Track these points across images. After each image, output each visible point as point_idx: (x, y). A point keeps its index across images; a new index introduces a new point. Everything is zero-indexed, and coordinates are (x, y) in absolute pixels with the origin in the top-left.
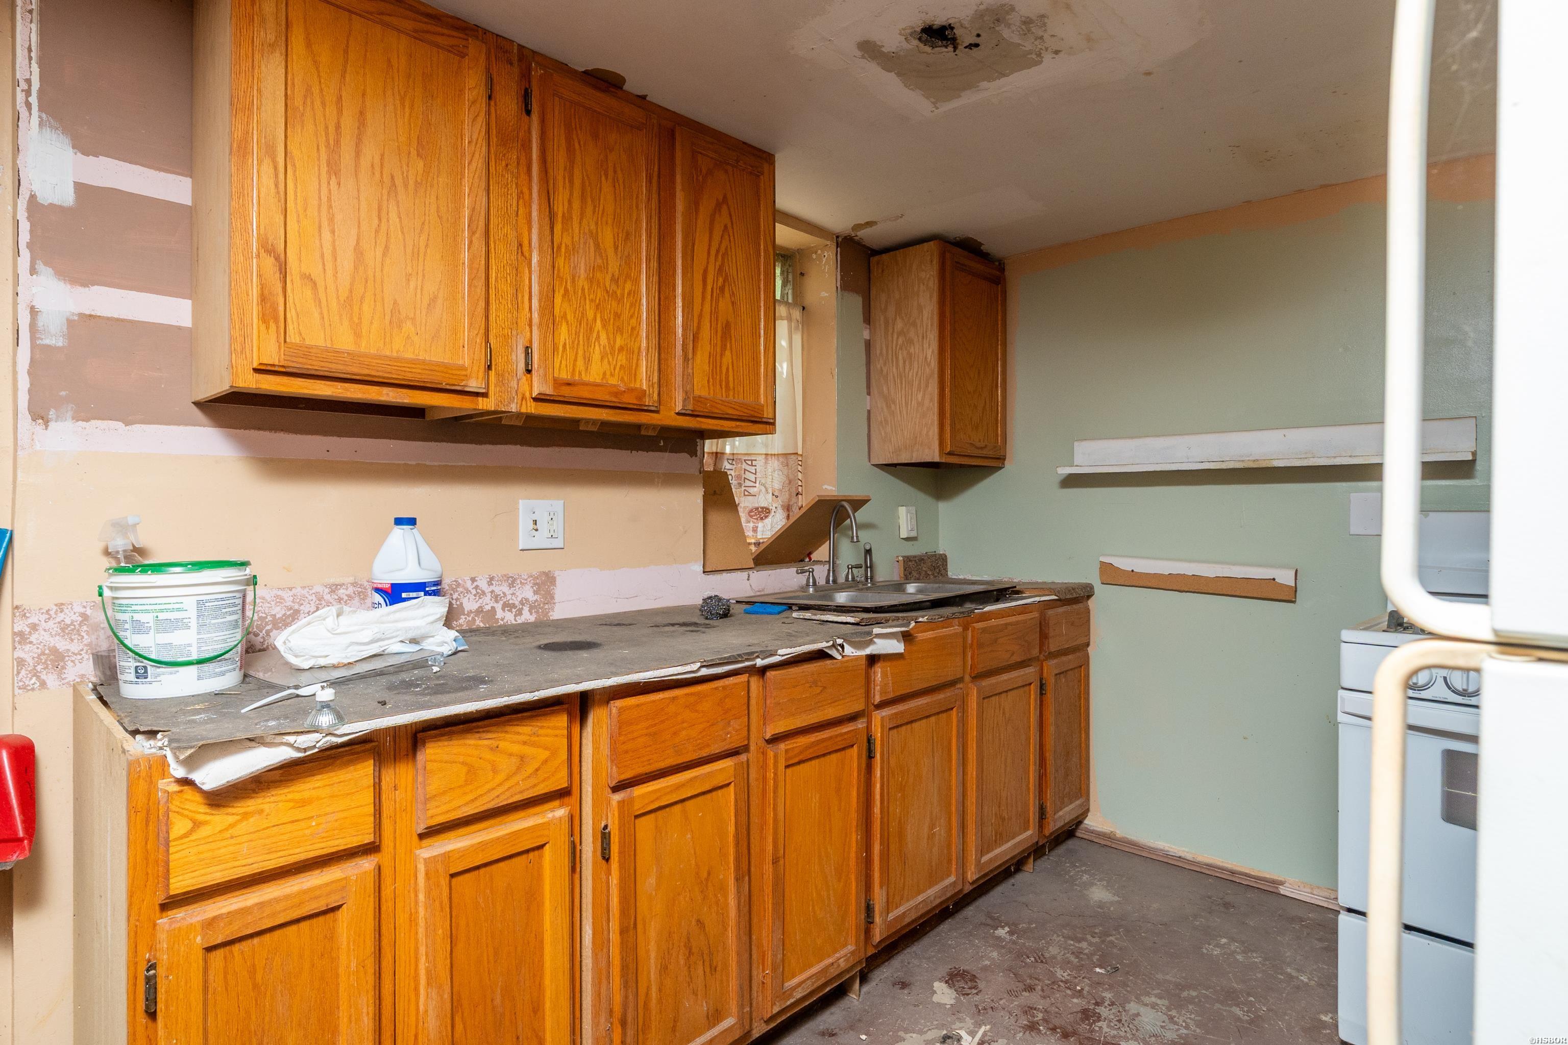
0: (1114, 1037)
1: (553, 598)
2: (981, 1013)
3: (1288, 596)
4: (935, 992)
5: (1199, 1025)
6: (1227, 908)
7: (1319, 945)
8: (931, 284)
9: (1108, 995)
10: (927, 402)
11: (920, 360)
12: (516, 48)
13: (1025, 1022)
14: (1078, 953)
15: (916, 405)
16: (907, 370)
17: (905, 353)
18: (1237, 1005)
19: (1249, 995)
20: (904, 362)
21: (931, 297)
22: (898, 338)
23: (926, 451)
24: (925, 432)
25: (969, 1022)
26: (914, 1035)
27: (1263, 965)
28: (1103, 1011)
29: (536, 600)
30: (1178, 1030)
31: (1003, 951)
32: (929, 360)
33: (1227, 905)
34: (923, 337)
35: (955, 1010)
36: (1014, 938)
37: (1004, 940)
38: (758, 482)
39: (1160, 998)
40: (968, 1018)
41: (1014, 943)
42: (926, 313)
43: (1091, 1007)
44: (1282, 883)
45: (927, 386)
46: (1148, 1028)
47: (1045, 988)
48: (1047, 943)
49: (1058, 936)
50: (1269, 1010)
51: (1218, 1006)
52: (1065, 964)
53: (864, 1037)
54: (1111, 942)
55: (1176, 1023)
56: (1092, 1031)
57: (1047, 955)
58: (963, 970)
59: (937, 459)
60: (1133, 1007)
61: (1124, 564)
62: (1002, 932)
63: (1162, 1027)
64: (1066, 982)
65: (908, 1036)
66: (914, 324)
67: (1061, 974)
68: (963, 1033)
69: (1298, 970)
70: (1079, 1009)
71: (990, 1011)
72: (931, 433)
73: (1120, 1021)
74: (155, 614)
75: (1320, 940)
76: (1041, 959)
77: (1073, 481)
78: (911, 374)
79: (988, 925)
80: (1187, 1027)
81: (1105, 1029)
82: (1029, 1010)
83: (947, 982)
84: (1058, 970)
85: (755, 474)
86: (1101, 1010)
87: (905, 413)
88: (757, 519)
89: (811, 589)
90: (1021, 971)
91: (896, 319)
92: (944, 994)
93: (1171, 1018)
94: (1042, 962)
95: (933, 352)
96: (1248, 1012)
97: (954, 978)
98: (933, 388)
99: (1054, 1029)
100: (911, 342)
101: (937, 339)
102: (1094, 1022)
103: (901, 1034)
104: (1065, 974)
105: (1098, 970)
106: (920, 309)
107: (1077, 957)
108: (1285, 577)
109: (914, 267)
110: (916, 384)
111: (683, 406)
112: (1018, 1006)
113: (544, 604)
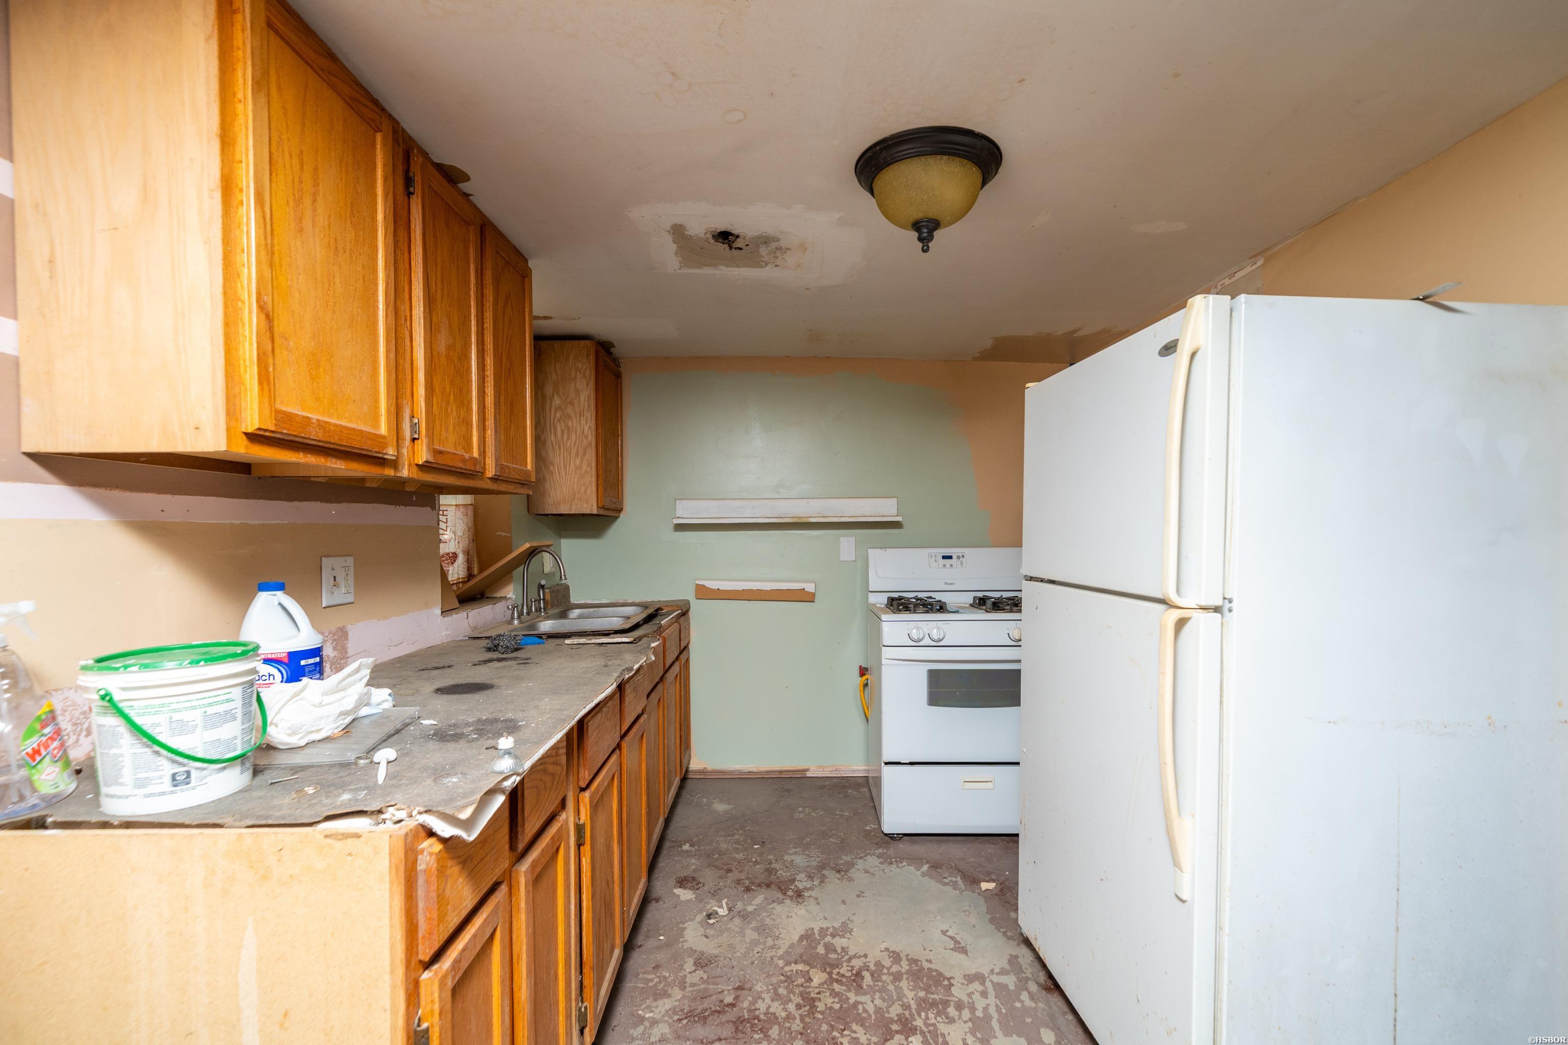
0: (791, 876)
1: (346, 652)
2: (715, 894)
3: (810, 598)
4: (678, 896)
5: (822, 853)
6: (789, 792)
7: (841, 796)
8: (588, 373)
9: (771, 857)
10: (584, 467)
11: (578, 433)
12: (401, 129)
13: (742, 889)
14: (738, 842)
15: (574, 468)
16: (565, 438)
17: (563, 425)
18: (830, 837)
19: (831, 830)
20: (563, 432)
21: (587, 385)
22: (555, 412)
23: (585, 505)
24: (583, 489)
25: (713, 902)
26: (689, 923)
27: (826, 814)
28: (775, 865)
29: (335, 657)
30: (815, 860)
31: (697, 857)
32: (586, 433)
33: (788, 791)
34: (580, 415)
35: (699, 899)
36: (696, 847)
37: (691, 851)
38: (449, 530)
39: (796, 848)
40: (711, 901)
41: (699, 850)
42: (583, 397)
43: (768, 866)
44: (808, 770)
45: (585, 454)
46: (802, 864)
47: (737, 867)
48: (717, 843)
49: (720, 837)
50: (844, 834)
51: (823, 841)
52: (737, 850)
53: (662, 938)
54: (749, 830)
55: (812, 857)
56: (778, 878)
57: (723, 850)
58: (684, 877)
59: (595, 511)
60: (786, 857)
61: (713, 585)
62: (686, 847)
63: (808, 861)
64: (745, 859)
65: (686, 924)
66: (572, 403)
67: (740, 856)
68: (716, 909)
69: (841, 811)
70: (763, 870)
71: (719, 891)
72: (589, 491)
73: (787, 867)
74: (204, 710)
75: (839, 793)
76: (722, 853)
77: (680, 527)
78: (569, 443)
79: (674, 846)
80: (818, 857)
81: (784, 874)
82: (739, 882)
83: (680, 887)
84: (735, 855)
85: (446, 523)
86: (773, 866)
87: (564, 474)
88: (448, 563)
89: (516, 622)
90: (717, 864)
91: (553, 396)
92: (685, 895)
93: (808, 855)
94: (723, 854)
95: (590, 427)
96: (837, 838)
97: (682, 882)
98: (591, 455)
99: (759, 885)
100: (569, 417)
101: (594, 418)
102: (776, 873)
103: (681, 926)
104: (741, 856)
105: (756, 847)
106: (578, 392)
107: (739, 844)
108: (810, 587)
109: (571, 358)
110: (574, 451)
111: (495, 472)
112: (732, 882)
113: (341, 659)
